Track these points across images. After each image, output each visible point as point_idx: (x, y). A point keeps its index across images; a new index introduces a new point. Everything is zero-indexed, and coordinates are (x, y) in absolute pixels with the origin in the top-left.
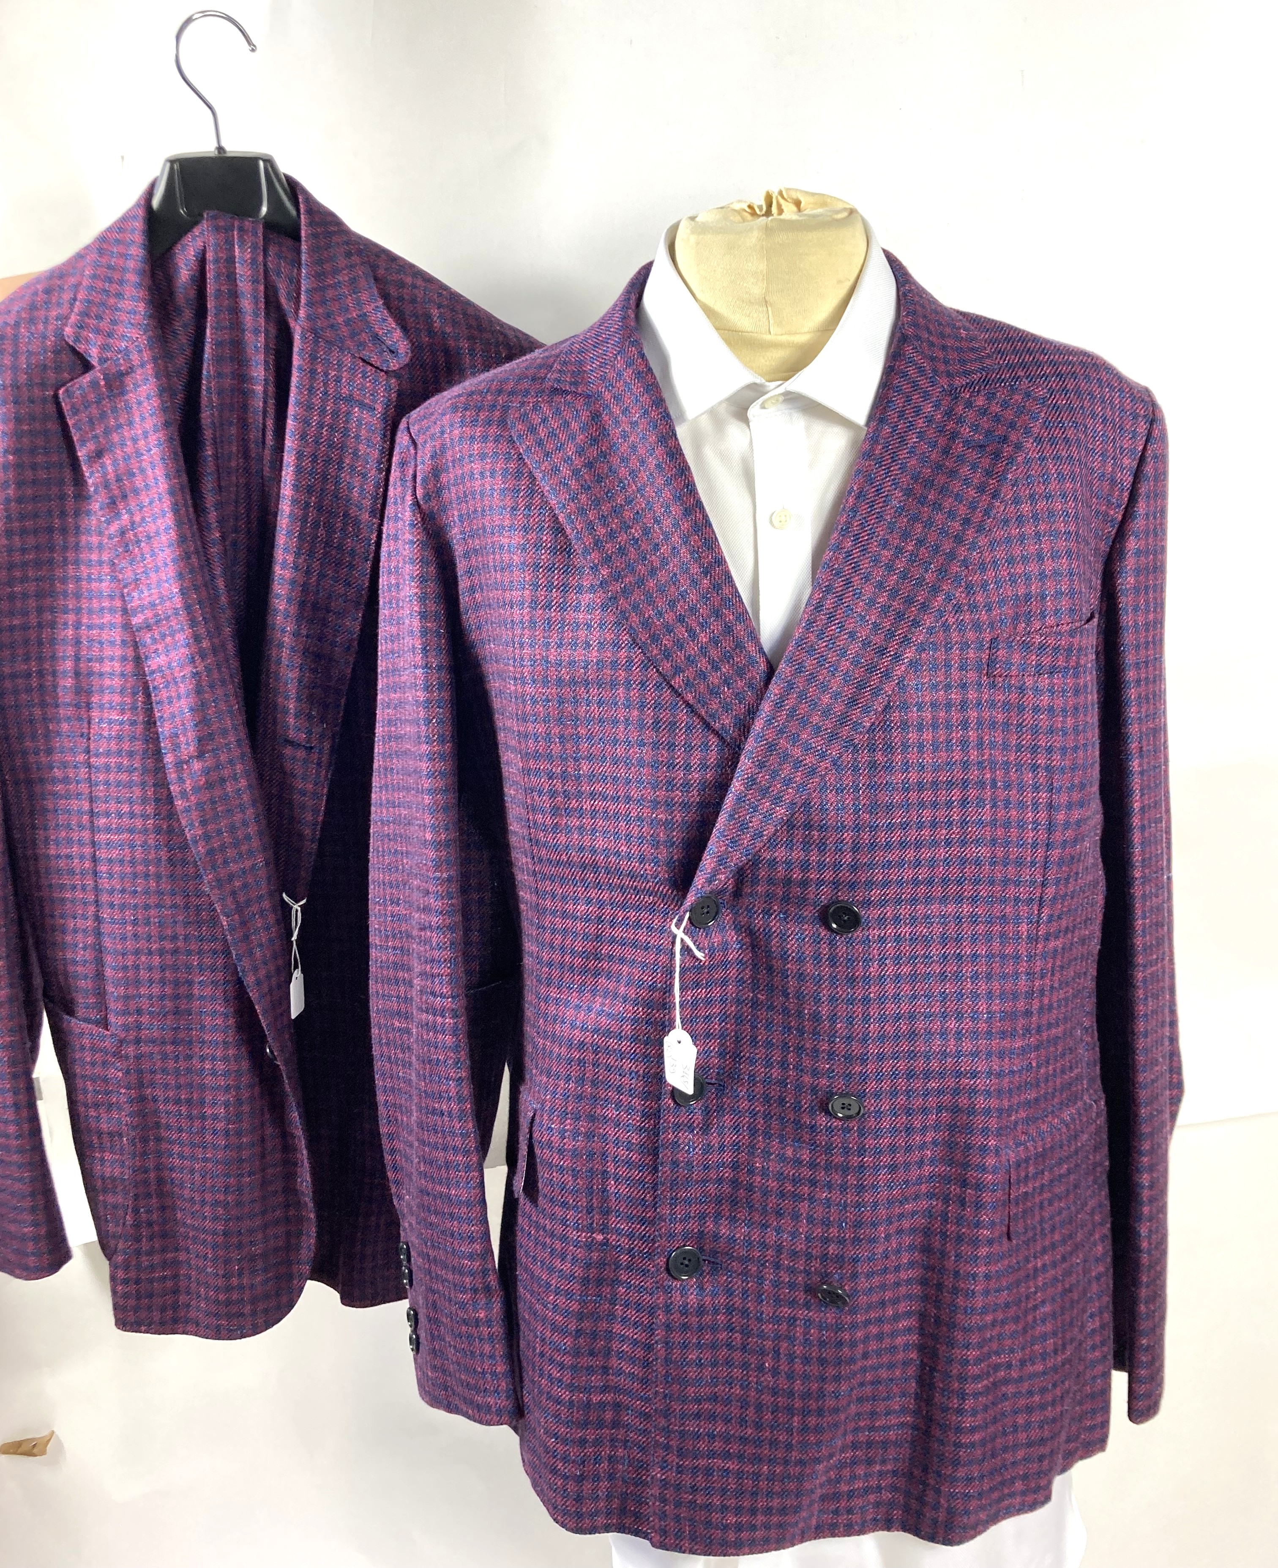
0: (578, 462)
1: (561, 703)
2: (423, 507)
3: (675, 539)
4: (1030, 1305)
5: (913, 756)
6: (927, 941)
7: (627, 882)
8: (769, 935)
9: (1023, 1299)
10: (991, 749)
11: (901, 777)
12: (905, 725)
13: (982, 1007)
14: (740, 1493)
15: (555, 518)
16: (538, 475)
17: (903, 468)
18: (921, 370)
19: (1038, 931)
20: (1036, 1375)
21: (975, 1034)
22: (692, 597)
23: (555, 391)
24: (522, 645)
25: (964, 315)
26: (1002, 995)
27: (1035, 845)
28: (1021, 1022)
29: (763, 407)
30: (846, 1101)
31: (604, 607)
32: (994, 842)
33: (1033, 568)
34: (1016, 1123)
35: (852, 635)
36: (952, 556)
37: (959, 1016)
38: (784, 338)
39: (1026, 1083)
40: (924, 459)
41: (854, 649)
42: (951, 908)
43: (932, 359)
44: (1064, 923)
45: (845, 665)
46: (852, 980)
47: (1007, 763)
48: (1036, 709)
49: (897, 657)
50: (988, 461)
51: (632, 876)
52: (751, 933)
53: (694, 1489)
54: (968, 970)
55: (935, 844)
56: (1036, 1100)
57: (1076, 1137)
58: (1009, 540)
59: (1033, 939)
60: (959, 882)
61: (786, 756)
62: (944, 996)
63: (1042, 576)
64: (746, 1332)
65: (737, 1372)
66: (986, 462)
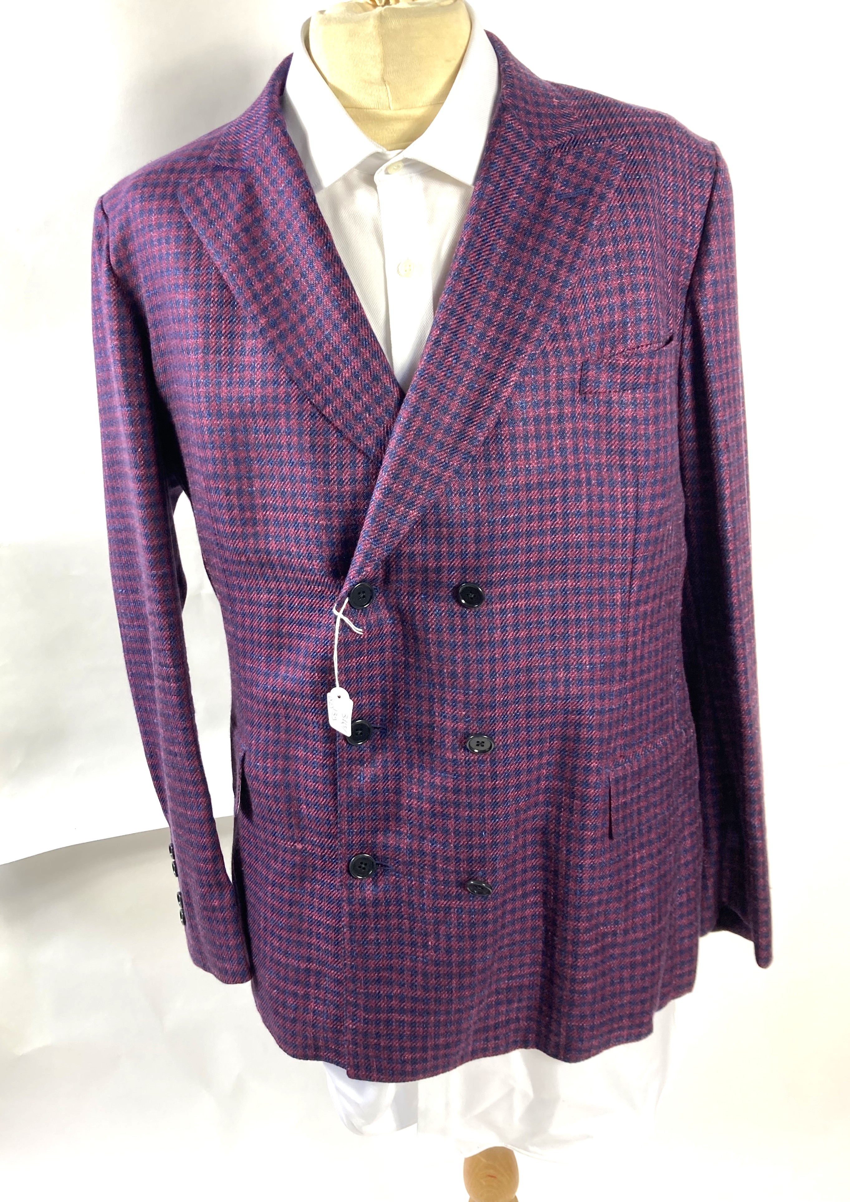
0: (236, 227)
1: (233, 431)
2: (117, 272)
3: (318, 289)
4: (630, 888)
5: (521, 463)
6: (539, 610)
7: (298, 574)
8: (413, 613)
9: (624, 883)
10: (584, 453)
11: (512, 480)
12: (513, 438)
13: (586, 660)
14: (414, 1036)
15: (220, 277)
16: (205, 241)
17: (505, 220)
18: (519, 135)
19: (630, 599)
20: (637, 940)
21: (580, 682)
22: (335, 339)
23: (217, 168)
24: (198, 385)
25: (557, 85)
26: (602, 650)
27: (625, 530)
28: (618, 671)
29: (387, 173)
30: (480, 739)
31: (264, 351)
32: (591, 528)
33: (616, 300)
34: (615, 749)
35: (467, 365)
36: (548, 293)
37: (567, 667)
38: (403, 113)
39: (623, 718)
40: (523, 212)
41: (468, 376)
42: (558, 584)
43: (529, 125)
44: (652, 592)
45: (461, 390)
46: (480, 645)
47: (599, 465)
48: (622, 420)
49: (504, 382)
50: (577, 210)
51: (304, 571)
52: (400, 611)
53: (378, 1035)
54: (573, 631)
55: (542, 533)
56: (632, 731)
57: (667, 758)
58: (596, 277)
59: (626, 605)
60: (564, 563)
61: (416, 468)
62: (554, 653)
63: (624, 306)
64: (412, 919)
65: (407, 950)
66: (575, 212)
